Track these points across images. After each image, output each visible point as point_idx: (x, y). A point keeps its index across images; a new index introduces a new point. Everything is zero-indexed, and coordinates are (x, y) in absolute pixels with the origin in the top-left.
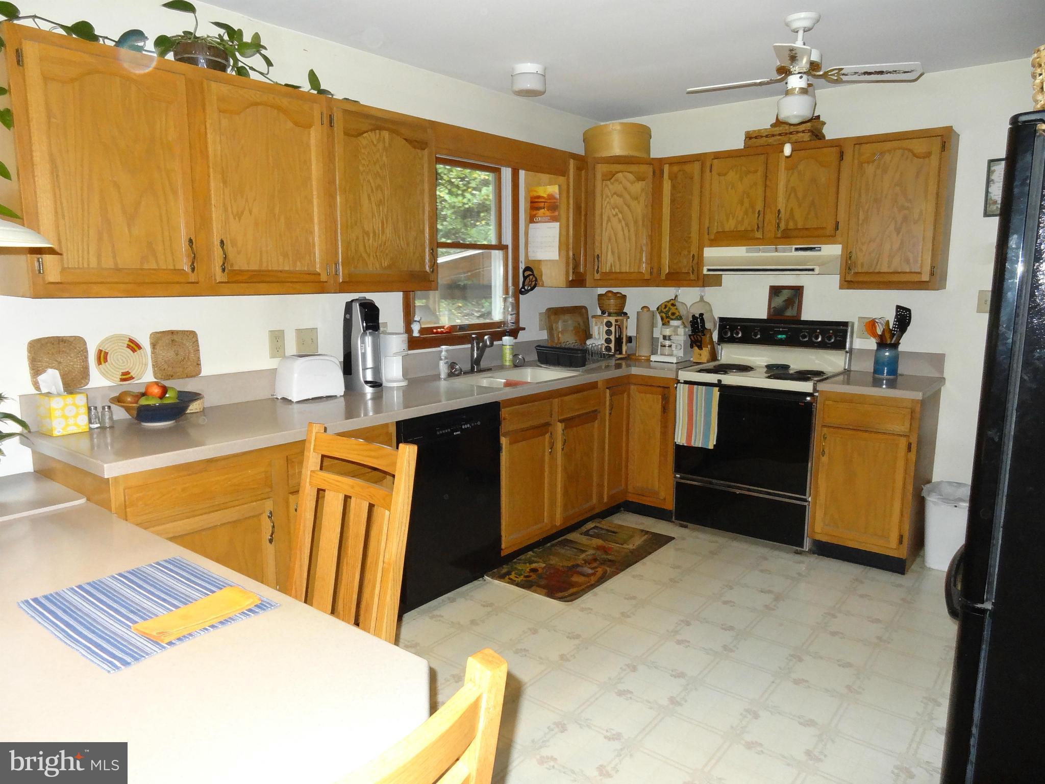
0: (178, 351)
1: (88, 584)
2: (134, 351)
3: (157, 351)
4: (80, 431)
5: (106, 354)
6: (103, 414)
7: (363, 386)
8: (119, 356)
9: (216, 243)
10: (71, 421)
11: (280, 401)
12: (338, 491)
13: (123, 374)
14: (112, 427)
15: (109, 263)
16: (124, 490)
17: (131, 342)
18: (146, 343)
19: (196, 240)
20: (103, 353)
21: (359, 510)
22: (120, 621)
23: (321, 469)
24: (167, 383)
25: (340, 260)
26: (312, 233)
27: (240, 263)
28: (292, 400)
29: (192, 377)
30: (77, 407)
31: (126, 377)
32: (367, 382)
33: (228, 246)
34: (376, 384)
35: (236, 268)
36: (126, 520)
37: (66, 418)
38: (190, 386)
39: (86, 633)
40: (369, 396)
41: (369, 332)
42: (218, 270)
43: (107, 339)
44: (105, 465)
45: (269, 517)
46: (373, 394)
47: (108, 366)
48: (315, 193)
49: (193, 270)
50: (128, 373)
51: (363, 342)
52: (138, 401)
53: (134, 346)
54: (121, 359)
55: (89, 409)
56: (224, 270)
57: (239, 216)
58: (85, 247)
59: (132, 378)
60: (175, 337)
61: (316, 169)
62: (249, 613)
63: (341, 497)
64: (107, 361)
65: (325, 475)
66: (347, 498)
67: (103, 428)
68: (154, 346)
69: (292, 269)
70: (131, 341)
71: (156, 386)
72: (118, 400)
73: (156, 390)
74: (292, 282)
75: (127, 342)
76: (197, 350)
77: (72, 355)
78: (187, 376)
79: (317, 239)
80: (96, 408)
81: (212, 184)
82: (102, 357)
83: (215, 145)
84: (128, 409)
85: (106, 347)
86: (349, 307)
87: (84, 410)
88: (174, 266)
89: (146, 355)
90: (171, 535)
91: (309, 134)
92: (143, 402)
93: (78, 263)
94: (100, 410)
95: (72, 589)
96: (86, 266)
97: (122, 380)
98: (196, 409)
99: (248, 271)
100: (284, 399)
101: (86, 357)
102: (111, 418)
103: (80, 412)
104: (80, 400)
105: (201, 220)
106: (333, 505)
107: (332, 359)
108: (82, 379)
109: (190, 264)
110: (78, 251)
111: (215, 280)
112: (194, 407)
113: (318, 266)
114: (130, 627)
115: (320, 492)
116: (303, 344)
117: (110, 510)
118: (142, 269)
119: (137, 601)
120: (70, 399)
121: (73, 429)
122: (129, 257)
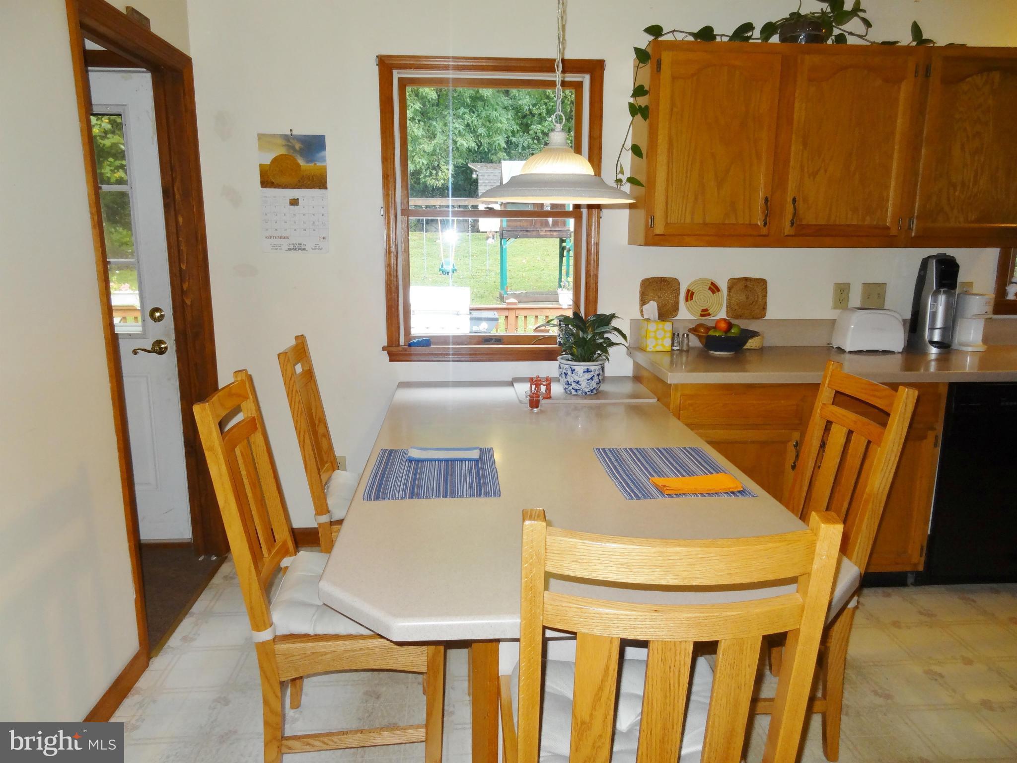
0: (749, 295)
1: (636, 449)
2: (713, 292)
3: (731, 294)
4: (665, 350)
5: (693, 293)
6: (683, 340)
7: (925, 345)
8: (702, 296)
9: (788, 200)
10: (660, 342)
11: (834, 350)
12: (844, 426)
13: (703, 311)
14: (687, 351)
15: (698, 219)
16: (681, 396)
17: (713, 286)
18: (724, 287)
19: (771, 199)
20: (690, 293)
21: (858, 444)
22: (645, 474)
23: (833, 403)
24: (734, 322)
25: (916, 214)
26: (887, 187)
27: (809, 218)
28: (845, 350)
29: (756, 319)
30: (665, 331)
31: (705, 313)
32: (932, 343)
33: (800, 204)
34: (944, 346)
35: (804, 222)
36: (679, 419)
37: (656, 338)
38: (753, 326)
39: (623, 474)
40: (933, 357)
41: (944, 291)
42: (788, 223)
43: (695, 281)
44: (669, 374)
45: (794, 445)
46: (939, 354)
47: (693, 303)
48: (896, 147)
49: (765, 224)
50: (706, 310)
51: (935, 301)
52: (708, 332)
53: (714, 288)
54: (704, 298)
55: (674, 334)
56: (792, 224)
57: (814, 174)
58: (684, 208)
59: (709, 315)
60: (748, 283)
61: (901, 123)
62: (732, 495)
63: (845, 431)
64: (692, 299)
65: (835, 409)
66: (850, 433)
67: (681, 351)
68: (730, 289)
69: (860, 223)
70: (713, 284)
71: (723, 322)
72: (694, 330)
73: (723, 325)
74: (858, 236)
75: (709, 285)
76: (765, 296)
77: (669, 292)
78: (753, 317)
79: (891, 194)
80: (678, 335)
81: (793, 148)
82: (690, 295)
83: (799, 111)
84: (700, 337)
85: (693, 288)
86: (925, 263)
87: (669, 335)
88: (750, 221)
89: (723, 297)
90: (709, 439)
91: (899, 88)
92: (711, 333)
93: (678, 220)
94: (681, 336)
95: (626, 449)
96: (682, 221)
97: (701, 315)
98: (756, 346)
99: (815, 225)
100: (839, 348)
101: (678, 295)
102: (688, 344)
103: (666, 336)
104: (668, 326)
105: (778, 179)
106: (837, 436)
107: (895, 314)
108: (673, 311)
109: (763, 219)
110: (678, 210)
111: (784, 233)
112: (752, 343)
113: (889, 220)
114: (649, 478)
115: (829, 423)
116: (869, 298)
117: (669, 409)
118: (724, 224)
119: (661, 467)
120: (661, 324)
121: (660, 348)
122: (715, 215)
